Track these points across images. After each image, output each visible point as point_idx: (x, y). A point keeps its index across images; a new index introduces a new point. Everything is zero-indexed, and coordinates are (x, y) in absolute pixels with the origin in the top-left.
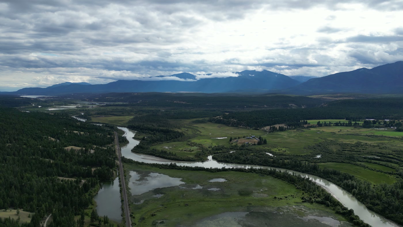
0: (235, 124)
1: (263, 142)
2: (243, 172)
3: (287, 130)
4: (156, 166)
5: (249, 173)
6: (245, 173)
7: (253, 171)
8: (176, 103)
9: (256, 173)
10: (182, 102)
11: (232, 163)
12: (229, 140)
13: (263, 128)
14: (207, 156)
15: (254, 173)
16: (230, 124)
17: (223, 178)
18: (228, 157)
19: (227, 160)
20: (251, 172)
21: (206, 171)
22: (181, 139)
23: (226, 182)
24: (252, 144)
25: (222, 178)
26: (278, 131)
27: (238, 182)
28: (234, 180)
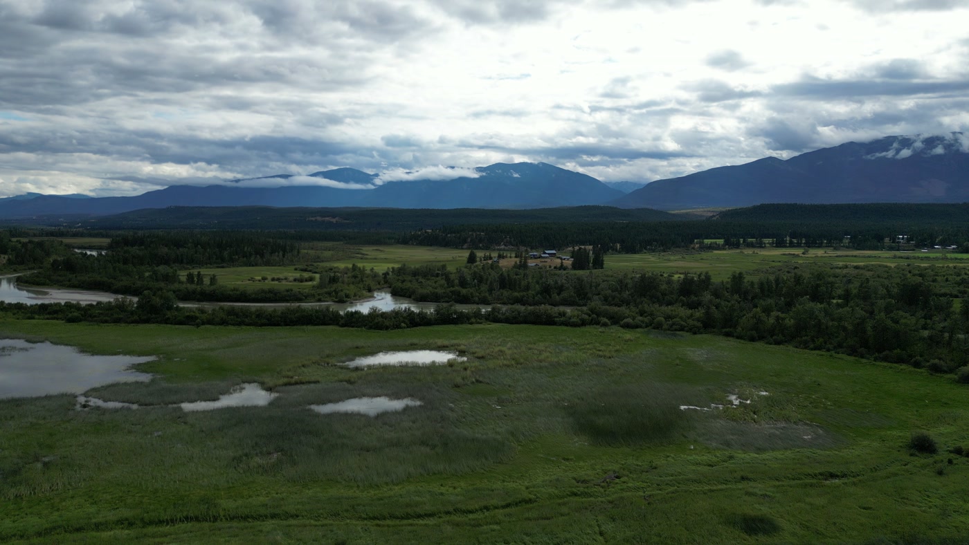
0: (481, 241)
1: (591, 265)
2: (554, 327)
3: (645, 251)
4: (56, 312)
5: (587, 328)
6: (565, 328)
7: (605, 320)
8: (312, 220)
9: (627, 326)
10: (327, 219)
11: (485, 302)
12: (466, 261)
13: (571, 249)
14: (370, 290)
15: (615, 328)
16: (465, 241)
17: (439, 348)
18: (463, 283)
19: (464, 291)
20: (598, 323)
21: (343, 326)
22: (277, 259)
23: (463, 363)
24: (550, 267)
25: (431, 349)
26: (619, 252)
27: (543, 364)
28: (508, 352)
